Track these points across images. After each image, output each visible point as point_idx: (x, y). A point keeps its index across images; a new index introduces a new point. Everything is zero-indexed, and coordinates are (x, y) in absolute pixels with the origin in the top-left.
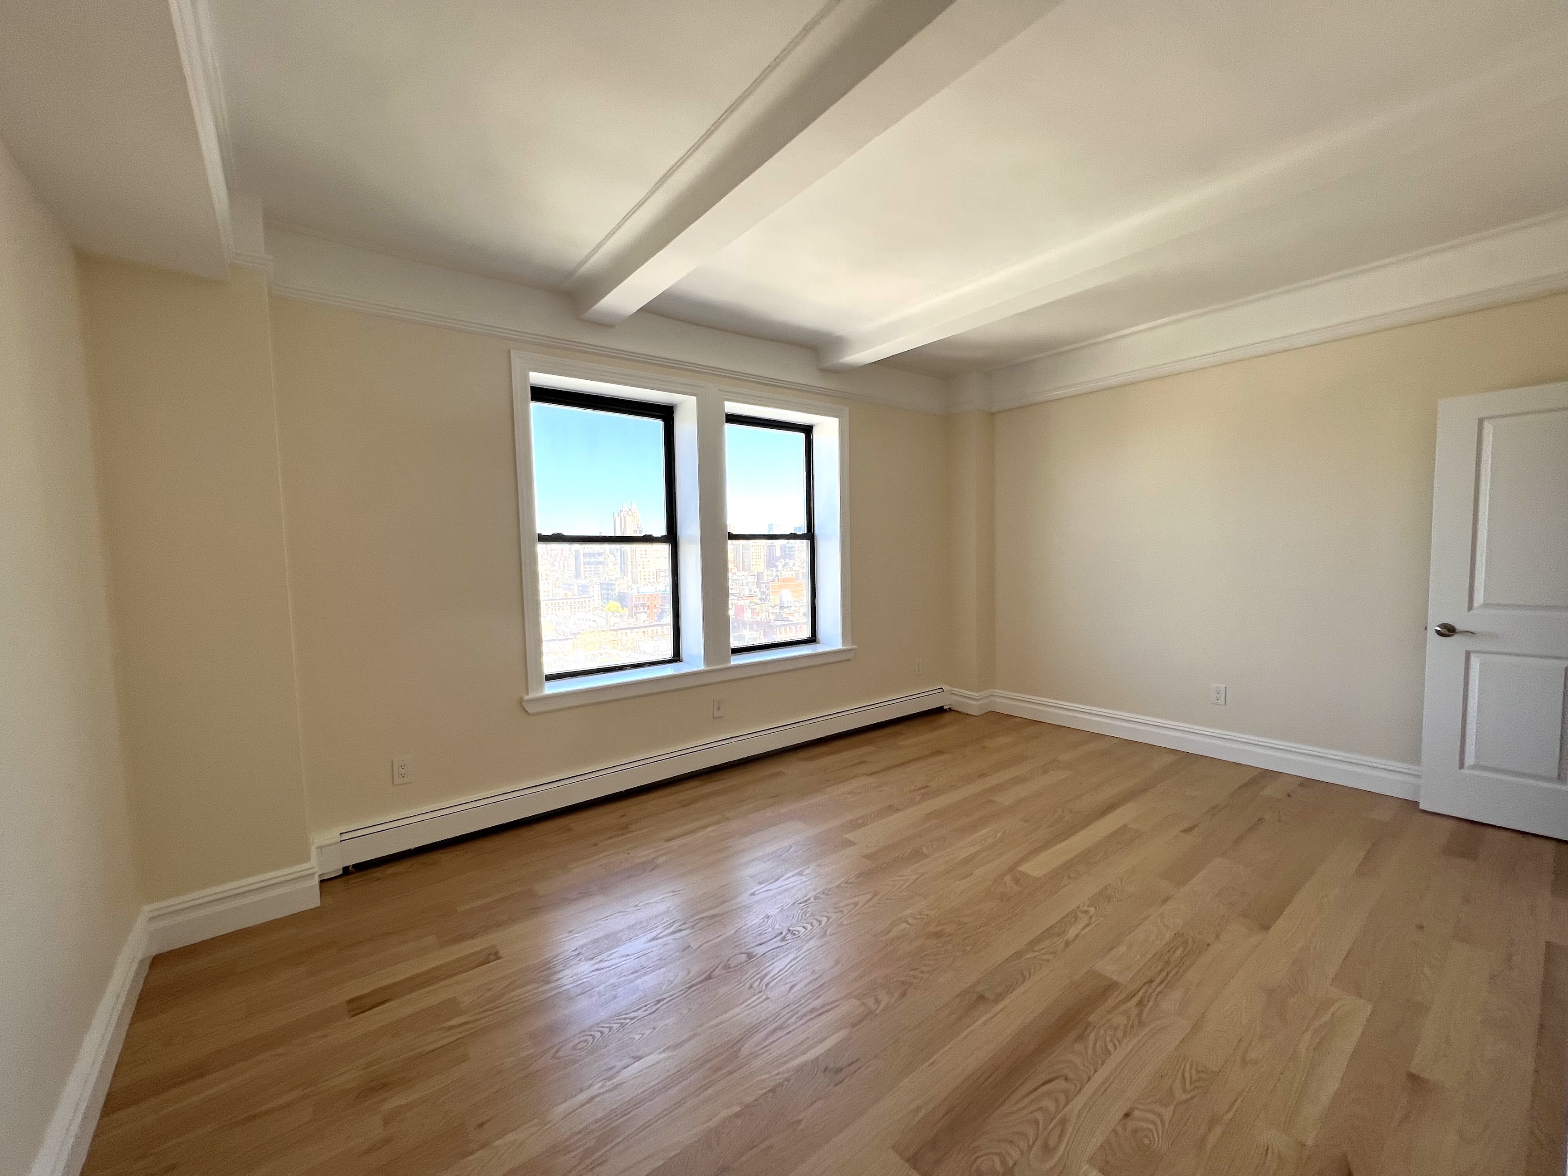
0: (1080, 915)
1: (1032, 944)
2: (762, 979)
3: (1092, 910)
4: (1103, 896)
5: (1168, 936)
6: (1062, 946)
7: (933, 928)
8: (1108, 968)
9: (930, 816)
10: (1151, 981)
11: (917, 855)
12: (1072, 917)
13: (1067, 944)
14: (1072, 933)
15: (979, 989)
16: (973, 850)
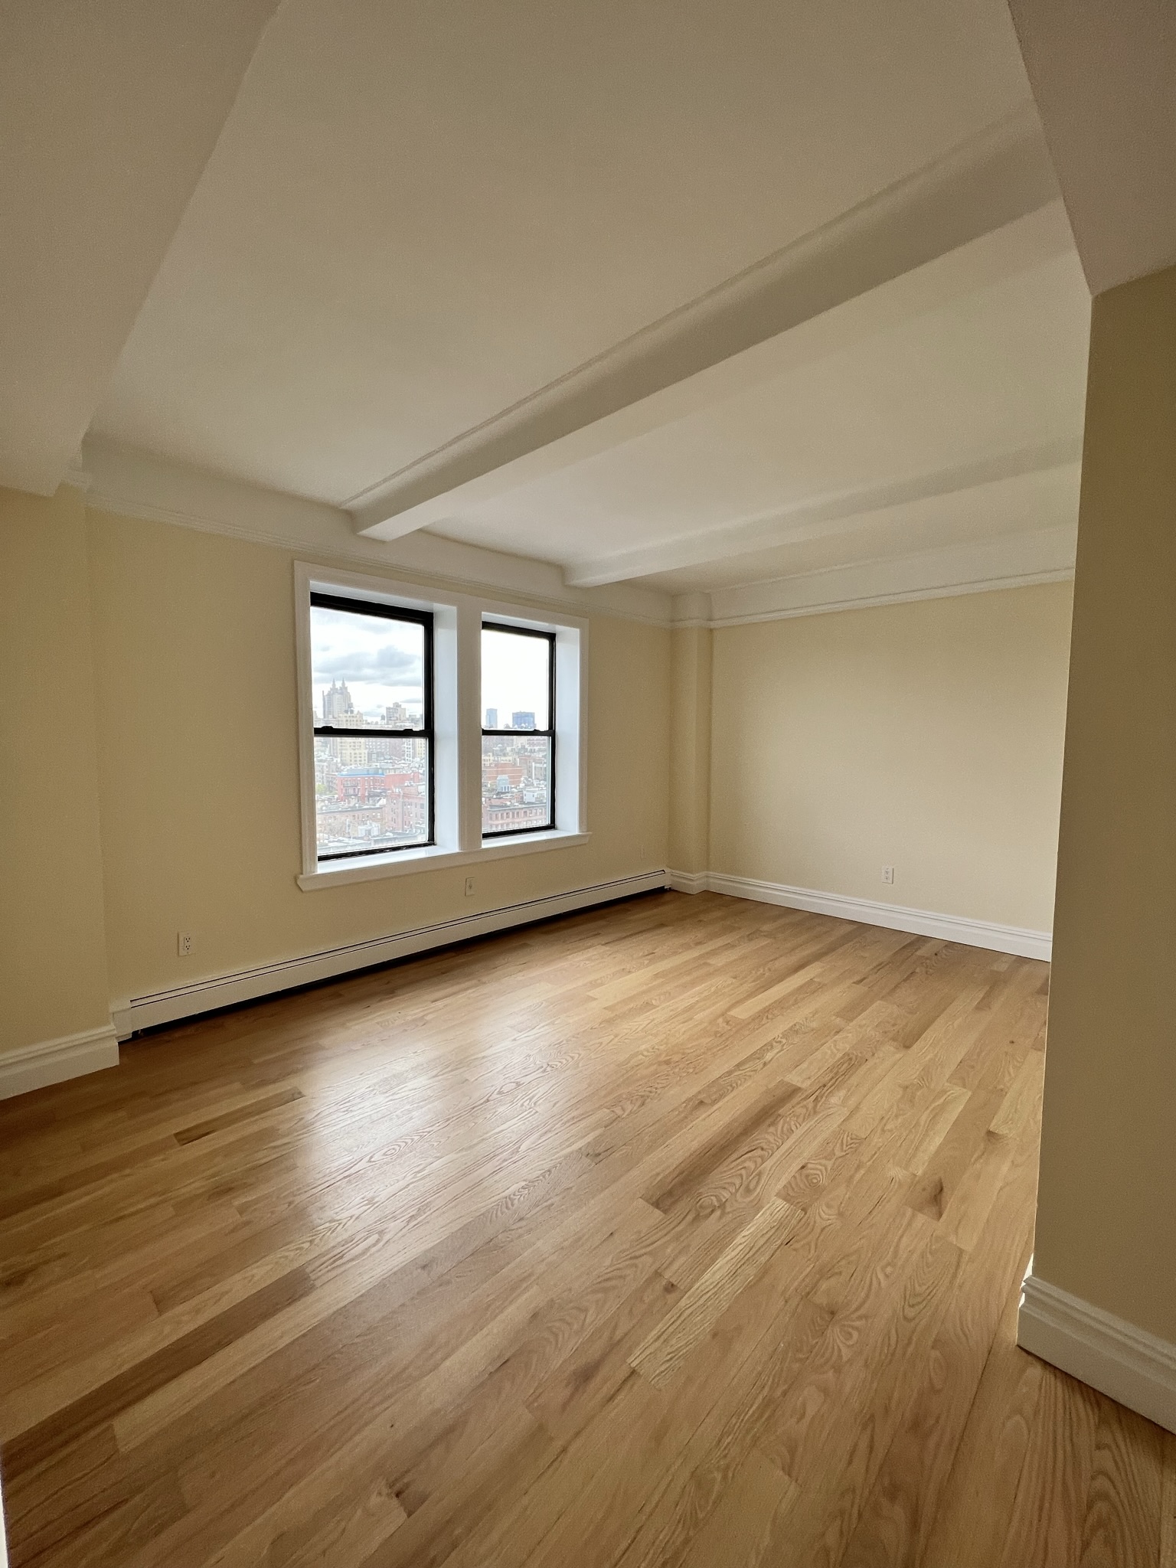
0: (774, 1044)
1: (738, 1066)
2: (531, 1099)
3: (784, 1041)
4: (794, 1031)
5: (839, 1055)
6: (761, 1066)
7: (663, 1058)
8: (794, 1079)
9: (657, 976)
10: (824, 1086)
11: (648, 1006)
12: (769, 1046)
13: (765, 1064)
14: (768, 1056)
15: (701, 1097)
16: (692, 1001)
